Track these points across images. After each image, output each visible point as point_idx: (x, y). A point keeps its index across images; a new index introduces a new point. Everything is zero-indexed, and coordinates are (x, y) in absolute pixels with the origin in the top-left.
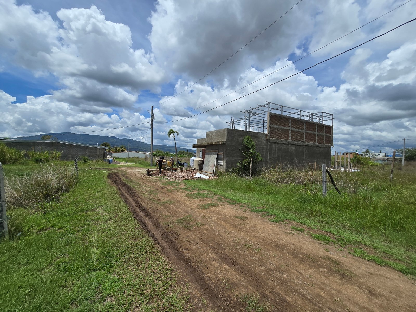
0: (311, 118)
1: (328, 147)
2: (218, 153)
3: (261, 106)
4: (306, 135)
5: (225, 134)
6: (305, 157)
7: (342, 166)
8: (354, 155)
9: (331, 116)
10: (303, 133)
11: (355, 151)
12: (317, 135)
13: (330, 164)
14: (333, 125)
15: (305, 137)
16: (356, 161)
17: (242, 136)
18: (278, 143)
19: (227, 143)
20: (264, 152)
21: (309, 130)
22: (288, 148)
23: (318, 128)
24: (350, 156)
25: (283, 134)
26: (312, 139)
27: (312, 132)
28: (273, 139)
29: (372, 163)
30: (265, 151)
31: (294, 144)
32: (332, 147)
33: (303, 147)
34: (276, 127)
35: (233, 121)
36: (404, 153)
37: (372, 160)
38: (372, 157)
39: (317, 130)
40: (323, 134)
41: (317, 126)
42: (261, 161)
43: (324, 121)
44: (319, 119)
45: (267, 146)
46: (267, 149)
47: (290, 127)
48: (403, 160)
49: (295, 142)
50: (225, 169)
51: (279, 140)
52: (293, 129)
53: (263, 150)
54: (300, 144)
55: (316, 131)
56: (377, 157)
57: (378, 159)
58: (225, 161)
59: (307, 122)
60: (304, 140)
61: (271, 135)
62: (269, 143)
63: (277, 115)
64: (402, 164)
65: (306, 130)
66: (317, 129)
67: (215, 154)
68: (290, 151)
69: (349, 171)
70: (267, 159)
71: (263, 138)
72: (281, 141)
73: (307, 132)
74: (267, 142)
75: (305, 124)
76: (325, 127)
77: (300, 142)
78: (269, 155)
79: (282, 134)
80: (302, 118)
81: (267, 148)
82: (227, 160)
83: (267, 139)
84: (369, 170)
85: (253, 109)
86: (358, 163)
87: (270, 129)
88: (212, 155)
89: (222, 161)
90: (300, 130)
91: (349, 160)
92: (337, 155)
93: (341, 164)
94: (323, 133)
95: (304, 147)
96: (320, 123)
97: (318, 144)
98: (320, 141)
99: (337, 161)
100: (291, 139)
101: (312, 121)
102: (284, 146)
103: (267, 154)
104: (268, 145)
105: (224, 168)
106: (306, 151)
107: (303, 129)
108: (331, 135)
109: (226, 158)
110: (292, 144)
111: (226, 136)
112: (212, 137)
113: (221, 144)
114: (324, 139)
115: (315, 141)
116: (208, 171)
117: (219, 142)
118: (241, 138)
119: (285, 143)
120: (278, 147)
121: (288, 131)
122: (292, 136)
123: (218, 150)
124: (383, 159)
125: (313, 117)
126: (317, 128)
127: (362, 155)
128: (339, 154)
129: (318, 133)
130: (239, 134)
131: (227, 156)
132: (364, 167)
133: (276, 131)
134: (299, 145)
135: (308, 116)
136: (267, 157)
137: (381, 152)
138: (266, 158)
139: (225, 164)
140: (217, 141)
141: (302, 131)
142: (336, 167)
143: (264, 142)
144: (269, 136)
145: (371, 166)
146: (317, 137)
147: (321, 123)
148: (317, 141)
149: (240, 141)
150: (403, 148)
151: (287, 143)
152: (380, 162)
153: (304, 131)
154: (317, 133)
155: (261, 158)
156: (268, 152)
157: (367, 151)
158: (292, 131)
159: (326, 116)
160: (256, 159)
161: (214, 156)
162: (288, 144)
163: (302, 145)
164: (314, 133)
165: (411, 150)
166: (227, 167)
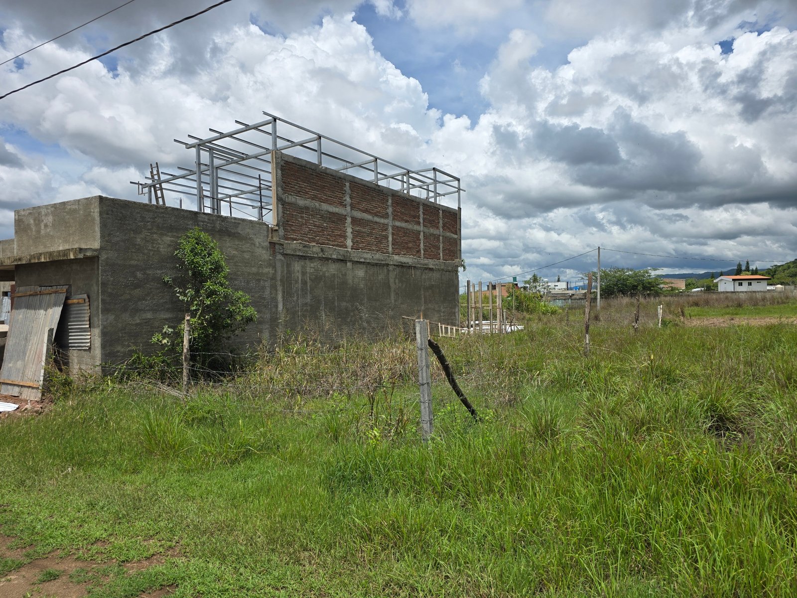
0: (405, 185)
1: (450, 268)
2: (67, 298)
3: (248, 128)
4: (393, 234)
5: (94, 219)
6: (395, 301)
7: (485, 318)
8: (508, 289)
9: (455, 183)
10: (385, 227)
11: (511, 280)
12: (422, 234)
13: (457, 314)
14: (460, 209)
15: (390, 239)
16: (514, 304)
17: (171, 229)
18: (311, 259)
19: (103, 257)
20: (263, 288)
21: (402, 220)
22: (345, 275)
23: (424, 214)
24: (500, 292)
25: (326, 228)
26: (410, 245)
27: (409, 226)
28: (294, 246)
29: (545, 306)
30: (267, 284)
31: (362, 260)
32: (460, 269)
33: (388, 270)
34: (301, 202)
35: (156, 177)
36: (599, 280)
37: (544, 299)
38: (544, 293)
39: (421, 220)
40: (436, 232)
41: (421, 207)
42: (249, 320)
43: (440, 195)
44: (428, 190)
45: (274, 267)
46: (273, 278)
47: (349, 208)
48: (599, 297)
49: (365, 256)
50: (98, 363)
51: (315, 248)
52: (358, 215)
53: (259, 280)
54: (378, 260)
55: (418, 223)
56: (553, 292)
57: (555, 297)
58: (97, 331)
59: (394, 194)
60: (390, 249)
61: (286, 230)
62: (279, 257)
63: (304, 164)
64: (597, 306)
65: (394, 219)
66: (422, 216)
67: (55, 305)
68: (350, 281)
69: (500, 330)
70: (276, 313)
71: (257, 241)
72: (322, 250)
73: (398, 224)
74: (274, 253)
75: (390, 201)
76: (441, 212)
77: (378, 256)
78: (283, 297)
79: (324, 229)
80: (382, 183)
81: (275, 274)
82: (104, 327)
83: (273, 244)
84: (540, 326)
85: (222, 136)
86: (517, 309)
87: (281, 210)
88: (40, 308)
89: (84, 330)
90: (377, 219)
91: (499, 302)
92: (471, 289)
93: (483, 314)
94: (438, 228)
95: (391, 268)
96: (430, 200)
97: (426, 261)
98: (432, 253)
99: (473, 305)
100: (351, 244)
101: (408, 192)
102: (332, 269)
103: (276, 294)
104: (278, 265)
105: (93, 358)
106: (397, 281)
107: (386, 216)
108: (455, 236)
109: (99, 320)
110: (356, 260)
111: (97, 229)
112: (39, 231)
113: (76, 260)
114: (441, 246)
115: (419, 251)
116: (23, 377)
117: (66, 252)
118: (168, 239)
119: (334, 257)
120: (312, 270)
121: (341, 219)
122: (356, 234)
123: (65, 288)
124: (564, 297)
125: (412, 181)
126: (421, 213)
127: (525, 288)
128: (477, 289)
129: (426, 230)
130: (159, 220)
131: (105, 311)
132: (530, 320)
133: (302, 217)
134: (376, 264)
135: (399, 178)
136: (276, 307)
137: (559, 281)
138: (274, 310)
139: (97, 342)
140: (61, 248)
141: (382, 221)
142: (472, 322)
143: (265, 255)
144: (281, 232)
145: (543, 313)
146: (422, 242)
147: (432, 200)
148: (422, 252)
149: (163, 250)
150: (595, 270)
151: (340, 257)
152: (559, 303)
153: (389, 221)
154: (421, 228)
155: (250, 311)
156: (280, 288)
157: (535, 279)
158: (355, 221)
159: (444, 183)
160: (231, 315)
161: (50, 311)
162: (343, 261)
163: (384, 265)
164: (416, 227)
165: (608, 275)
166: (109, 355)
